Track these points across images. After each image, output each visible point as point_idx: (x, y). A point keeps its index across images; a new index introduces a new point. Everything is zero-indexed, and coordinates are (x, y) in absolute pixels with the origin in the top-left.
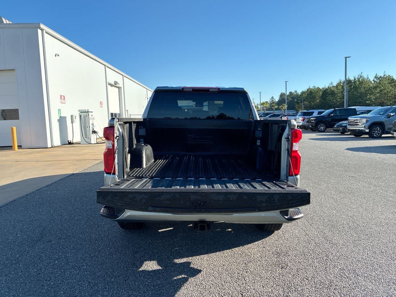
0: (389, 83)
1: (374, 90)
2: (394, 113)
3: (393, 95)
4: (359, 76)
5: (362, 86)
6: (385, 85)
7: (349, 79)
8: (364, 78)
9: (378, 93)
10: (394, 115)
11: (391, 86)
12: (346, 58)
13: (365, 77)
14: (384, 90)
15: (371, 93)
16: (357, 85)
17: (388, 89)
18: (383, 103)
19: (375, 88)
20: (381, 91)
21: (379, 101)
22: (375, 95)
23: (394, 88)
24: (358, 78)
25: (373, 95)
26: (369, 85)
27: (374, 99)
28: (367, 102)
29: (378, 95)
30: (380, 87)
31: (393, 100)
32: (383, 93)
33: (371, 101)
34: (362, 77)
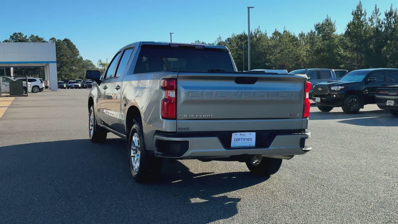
0: (290, 42)
1: (274, 49)
2: (310, 77)
3: (295, 56)
4: (256, 30)
5: (259, 43)
6: (286, 44)
7: (245, 34)
8: (262, 34)
9: (279, 53)
10: (309, 79)
11: (292, 45)
12: (249, 8)
13: (264, 32)
14: (285, 49)
15: (271, 53)
16: (254, 42)
17: (289, 49)
18: (284, 66)
19: (275, 47)
20: (282, 51)
21: (279, 63)
22: (275, 55)
23: (296, 47)
24: (255, 32)
25: (273, 56)
26: (268, 43)
27: (274, 61)
28: (266, 64)
29: (278, 55)
30: (280, 46)
31: (295, 62)
32: (284, 53)
33: (271, 62)
34: (259, 31)
